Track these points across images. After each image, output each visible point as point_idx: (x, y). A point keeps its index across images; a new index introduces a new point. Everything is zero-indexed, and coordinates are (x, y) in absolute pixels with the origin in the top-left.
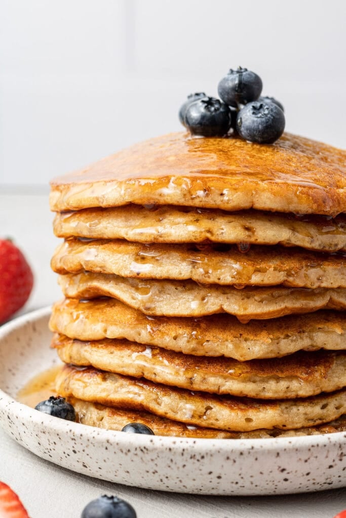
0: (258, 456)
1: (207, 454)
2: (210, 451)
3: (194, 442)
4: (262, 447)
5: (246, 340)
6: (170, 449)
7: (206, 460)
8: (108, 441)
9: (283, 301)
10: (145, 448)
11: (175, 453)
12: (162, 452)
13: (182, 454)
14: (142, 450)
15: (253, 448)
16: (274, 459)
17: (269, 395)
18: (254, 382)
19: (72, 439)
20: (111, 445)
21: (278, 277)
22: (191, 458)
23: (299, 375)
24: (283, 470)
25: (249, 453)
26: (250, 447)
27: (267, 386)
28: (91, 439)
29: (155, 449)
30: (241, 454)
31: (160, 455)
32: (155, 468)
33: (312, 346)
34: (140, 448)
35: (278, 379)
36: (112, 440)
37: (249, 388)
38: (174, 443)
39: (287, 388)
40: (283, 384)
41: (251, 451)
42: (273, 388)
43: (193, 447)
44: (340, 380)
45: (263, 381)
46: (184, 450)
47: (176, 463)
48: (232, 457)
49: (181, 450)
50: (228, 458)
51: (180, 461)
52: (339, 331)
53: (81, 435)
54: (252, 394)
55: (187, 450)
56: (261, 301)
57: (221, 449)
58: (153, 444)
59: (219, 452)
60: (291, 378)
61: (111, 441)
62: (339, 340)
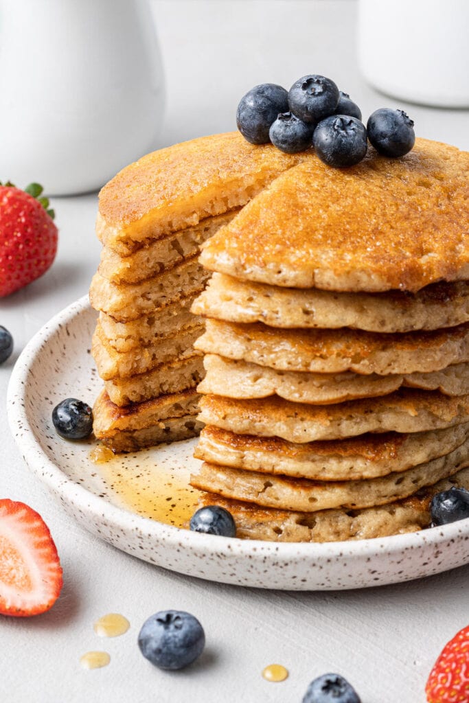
0: (347, 562)
1: (291, 562)
2: (295, 559)
3: (277, 549)
4: (351, 553)
5: (302, 420)
6: (250, 557)
7: (289, 567)
8: (180, 545)
9: (346, 387)
10: (222, 554)
11: (256, 560)
12: (241, 558)
13: (264, 562)
14: (219, 556)
15: (341, 555)
16: (364, 564)
17: (329, 476)
18: (313, 461)
19: (139, 537)
20: (184, 548)
21: (341, 365)
22: (274, 565)
23: (364, 454)
24: (373, 572)
25: (337, 560)
26: (339, 554)
27: (327, 465)
28: (161, 541)
29: (233, 556)
30: (329, 561)
31: (238, 561)
32: (234, 572)
33: (381, 428)
34: (216, 553)
35: (340, 458)
36: (185, 543)
37: (306, 468)
38: (255, 549)
39: (351, 468)
40: (346, 464)
41: (339, 558)
42: (334, 468)
43: (276, 555)
44: (414, 459)
45: (324, 460)
46: (265, 558)
47: (256, 569)
48: (318, 564)
49: (262, 558)
50: (314, 565)
51: (261, 567)
52: (412, 413)
53: (150, 535)
54: (310, 475)
55: (269, 557)
56: (321, 386)
57: (307, 557)
58: (231, 550)
59: (304, 560)
60: (355, 456)
61: (183, 544)
62: (412, 422)
